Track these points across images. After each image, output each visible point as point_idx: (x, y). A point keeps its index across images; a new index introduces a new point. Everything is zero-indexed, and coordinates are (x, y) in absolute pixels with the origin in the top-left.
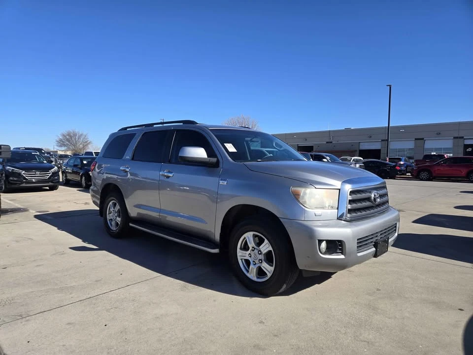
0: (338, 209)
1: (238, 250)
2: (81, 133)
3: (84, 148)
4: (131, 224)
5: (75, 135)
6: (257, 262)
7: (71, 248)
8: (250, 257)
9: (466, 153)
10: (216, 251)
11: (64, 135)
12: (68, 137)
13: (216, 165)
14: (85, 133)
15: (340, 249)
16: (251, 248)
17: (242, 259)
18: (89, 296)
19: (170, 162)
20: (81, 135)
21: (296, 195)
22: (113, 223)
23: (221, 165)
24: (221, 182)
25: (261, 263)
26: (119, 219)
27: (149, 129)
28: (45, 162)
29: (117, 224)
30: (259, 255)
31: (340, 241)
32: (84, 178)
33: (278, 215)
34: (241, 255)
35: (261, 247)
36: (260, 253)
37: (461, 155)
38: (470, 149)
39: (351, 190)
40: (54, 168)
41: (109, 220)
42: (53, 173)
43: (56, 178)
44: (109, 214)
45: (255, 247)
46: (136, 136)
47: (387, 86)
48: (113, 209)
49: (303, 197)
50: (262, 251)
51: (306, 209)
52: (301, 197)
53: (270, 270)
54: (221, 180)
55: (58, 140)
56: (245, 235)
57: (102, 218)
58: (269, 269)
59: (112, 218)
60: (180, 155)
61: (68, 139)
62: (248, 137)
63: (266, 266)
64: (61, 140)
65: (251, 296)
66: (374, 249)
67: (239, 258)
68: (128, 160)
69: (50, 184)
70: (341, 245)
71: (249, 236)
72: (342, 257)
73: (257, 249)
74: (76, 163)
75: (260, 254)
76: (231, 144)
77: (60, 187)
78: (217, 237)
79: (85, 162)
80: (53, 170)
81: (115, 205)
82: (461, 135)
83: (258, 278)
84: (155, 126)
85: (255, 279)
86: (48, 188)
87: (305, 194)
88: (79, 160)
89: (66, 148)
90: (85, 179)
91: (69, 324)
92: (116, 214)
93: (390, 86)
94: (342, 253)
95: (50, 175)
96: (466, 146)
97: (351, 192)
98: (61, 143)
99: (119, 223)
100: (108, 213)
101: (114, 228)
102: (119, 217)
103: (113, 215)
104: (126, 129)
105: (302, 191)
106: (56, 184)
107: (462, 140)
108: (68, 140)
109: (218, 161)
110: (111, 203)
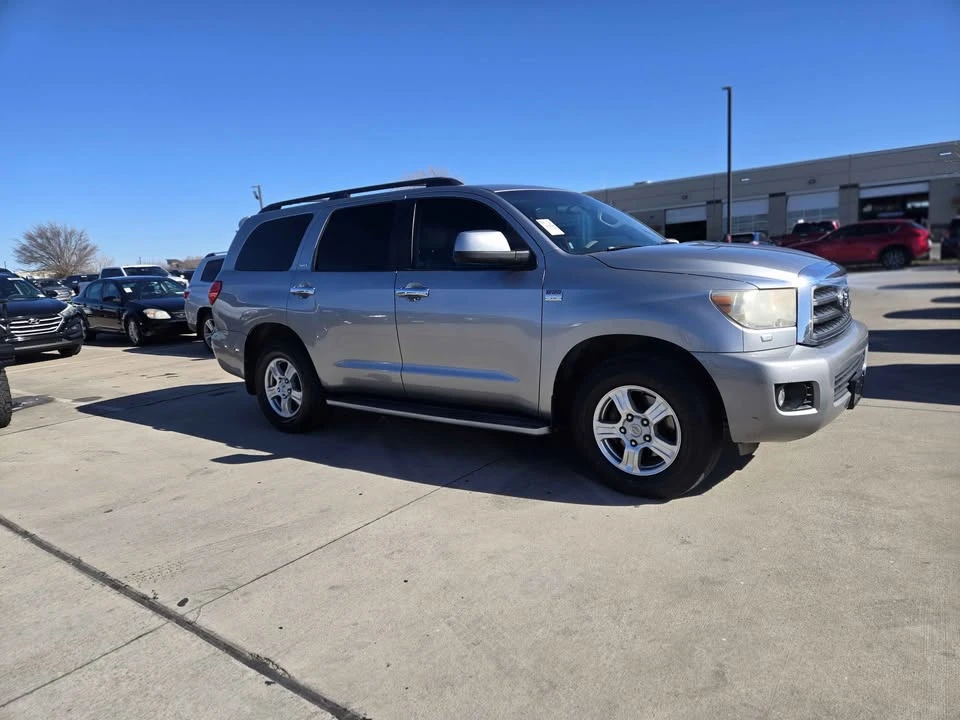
0: (796, 325)
1: (596, 423)
2: (69, 230)
3: (81, 260)
4: (329, 402)
5: (57, 234)
6: (640, 440)
7: (214, 460)
8: (625, 433)
9: (862, 216)
10: (542, 431)
11: (30, 237)
12: (39, 240)
13: (530, 264)
14: (78, 230)
15: (808, 398)
16: (624, 417)
17: (603, 440)
18: (330, 538)
19: (414, 267)
20: (72, 233)
21: (722, 305)
22: (285, 403)
23: (540, 263)
24: (548, 298)
25: (650, 440)
26: (297, 396)
27: (341, 204)
28: (41, 296)
29: (293, 405)
30: (643, 428)
31: (809, 383)
32: (132, 323)
33: (688, 348)
34: (602, 431)
35: (648, 412)
36: (645, 422)
37: (854, 220)
38: (868, 209)
39: (814, 288)
40: (66, 306)
41: (273, 399)
42: (66, 319)
43: (75, 328)
44: (270, 386)
45: (635, 413)
46: (314, 221)
47: (724, 89)
48: (279, 375)
49: (738, 308)
50: (650, 418)
51: (745, 330)
52: (733, 308)
53: (668, 453)
54: (548, 293)
55: (18, 248)
56: (611, 394)
57: (255, 398)
58: (667, 451)
59: (280, 394)
60: (456, 249)
61: (42, 245)
62: (563, 205)
63: (659, 446)
64: (24, 248)
65: (636, 504)
66: (849, 394)
67: (598, 439)
68: (304, 272)
69: (65, 342)
70: (811, 391)
71: (619, 395)
72: (814, 411)
73: (639, 417)
74: (106, 295)
75: (646, 425)
76: (548, 220)
77: (85, 349)
78: (546, 406)
79: (128, 290)
80: (64, 312)
81: (283, 367)
82: (852, 182)
83: (641, 469)
84: (352, 196)
85: (637, 472)
86: (56, 352)
87: (741, 301)
88: (112, 287)
89: (39, 265)
90: (137, 325)
91: (332, 588)
92: (289, 386)
93: (729, 90)
94: (812, 405)
95: (61, 322)
96: (864, 202)
97: (815, 291)
98: (27, 255)
99: (300, 403)
100: (266, 384)
101: (286, 412)
102: (299, 389)
103: (281, 387)
104: (277, 206)
105: (734, 297)
106: (75, 342)
107: (854, 190)
108: (42, 247)
109: (533, 256)
110: (272, 364)
